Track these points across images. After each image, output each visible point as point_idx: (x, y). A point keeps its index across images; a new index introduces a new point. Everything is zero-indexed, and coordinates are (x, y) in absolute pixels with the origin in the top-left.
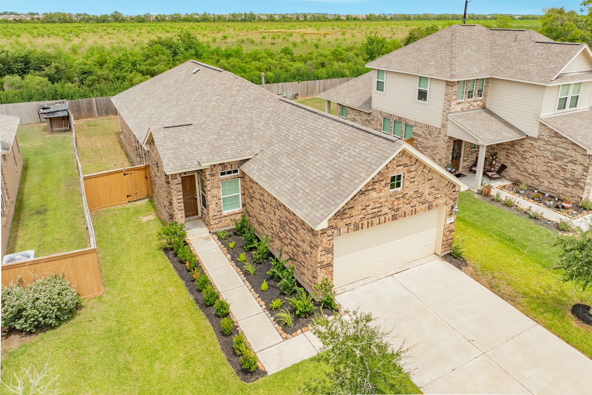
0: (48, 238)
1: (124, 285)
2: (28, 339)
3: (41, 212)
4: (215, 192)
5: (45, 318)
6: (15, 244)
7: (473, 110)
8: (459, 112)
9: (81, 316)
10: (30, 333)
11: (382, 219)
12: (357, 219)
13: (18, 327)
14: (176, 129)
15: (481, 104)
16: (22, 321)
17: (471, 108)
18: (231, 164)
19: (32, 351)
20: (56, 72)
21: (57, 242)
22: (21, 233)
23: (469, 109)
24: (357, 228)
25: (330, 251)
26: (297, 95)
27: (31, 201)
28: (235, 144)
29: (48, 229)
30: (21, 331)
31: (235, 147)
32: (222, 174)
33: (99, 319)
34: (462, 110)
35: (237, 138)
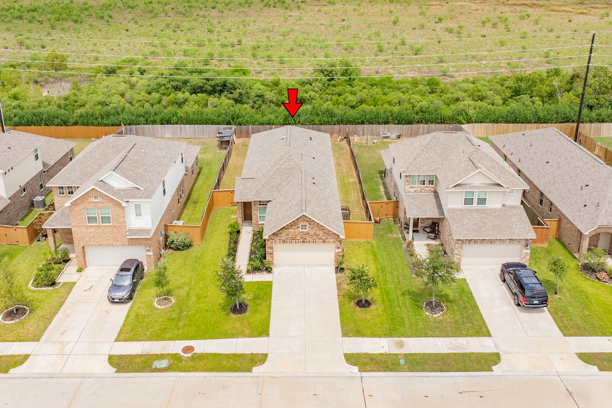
0: (193, 216)
1: (209, 243)
2: (174, 251)
3: (195, 203)
4: (256, 212)
5: (179, 246)
6: (181, 216)
7: (424, 192)
8: (412, 192)
9: (191, 249)
10: (175, 250)
11: (297, 241)
12: (284, 238)
13: (172, 246)
14: (247, 180)
15: (433, 189)
16: (173, 245)
17: (423, 191)
18: (264, 202)
19: (174, 255)
20: (239, 96)
21: (196, 219)
22: (185, 212)
23: (421, 191)
24: (284, 242)
25: (272, 248)
26: (400, 135)
27: (194, 196)
28: (267, 192)
29: (195, 212)
30: (172, 248)
31: (267, 194)
32: (259, 205)
33: (196, 252)
34: (415, 191)
35: (270, 189)
